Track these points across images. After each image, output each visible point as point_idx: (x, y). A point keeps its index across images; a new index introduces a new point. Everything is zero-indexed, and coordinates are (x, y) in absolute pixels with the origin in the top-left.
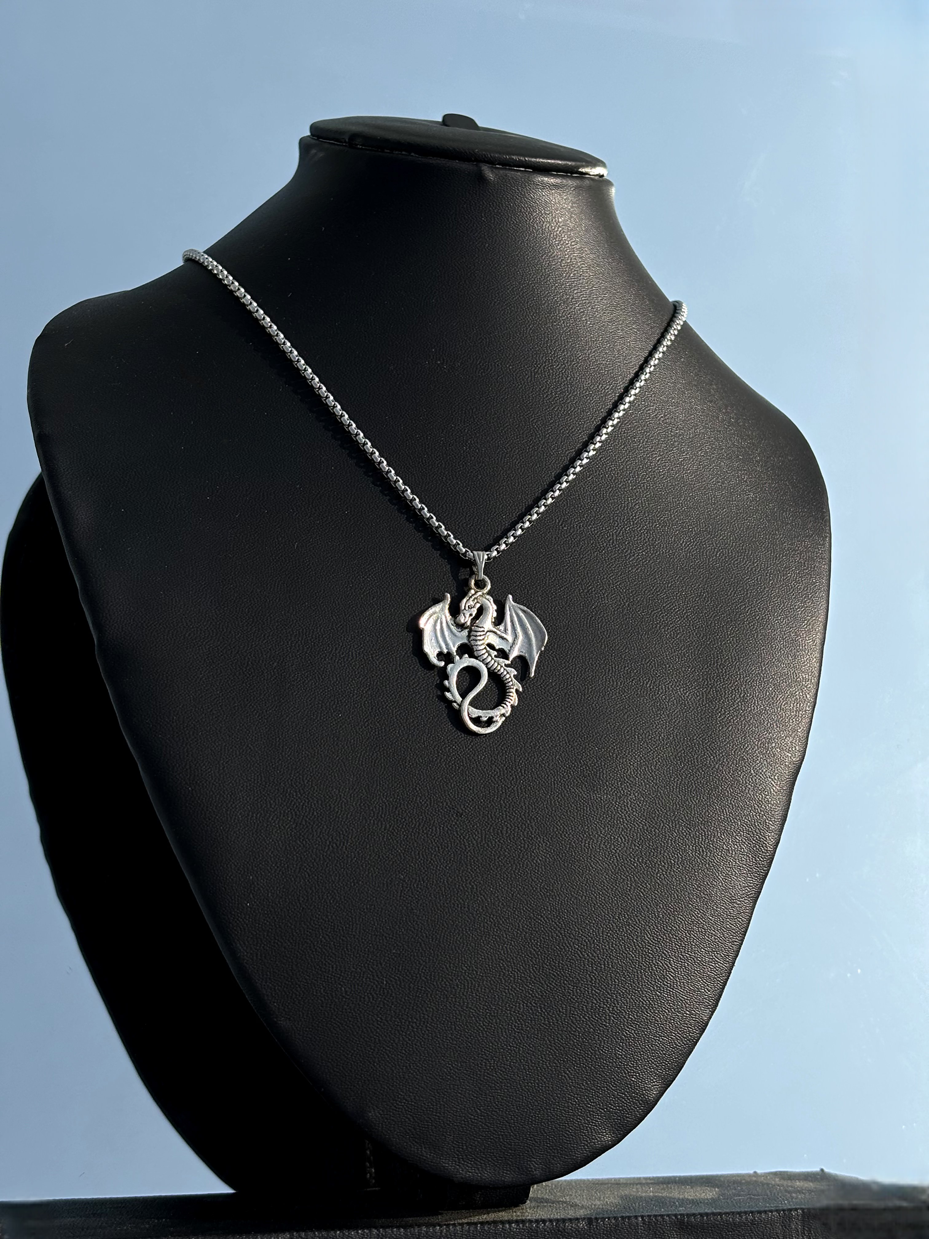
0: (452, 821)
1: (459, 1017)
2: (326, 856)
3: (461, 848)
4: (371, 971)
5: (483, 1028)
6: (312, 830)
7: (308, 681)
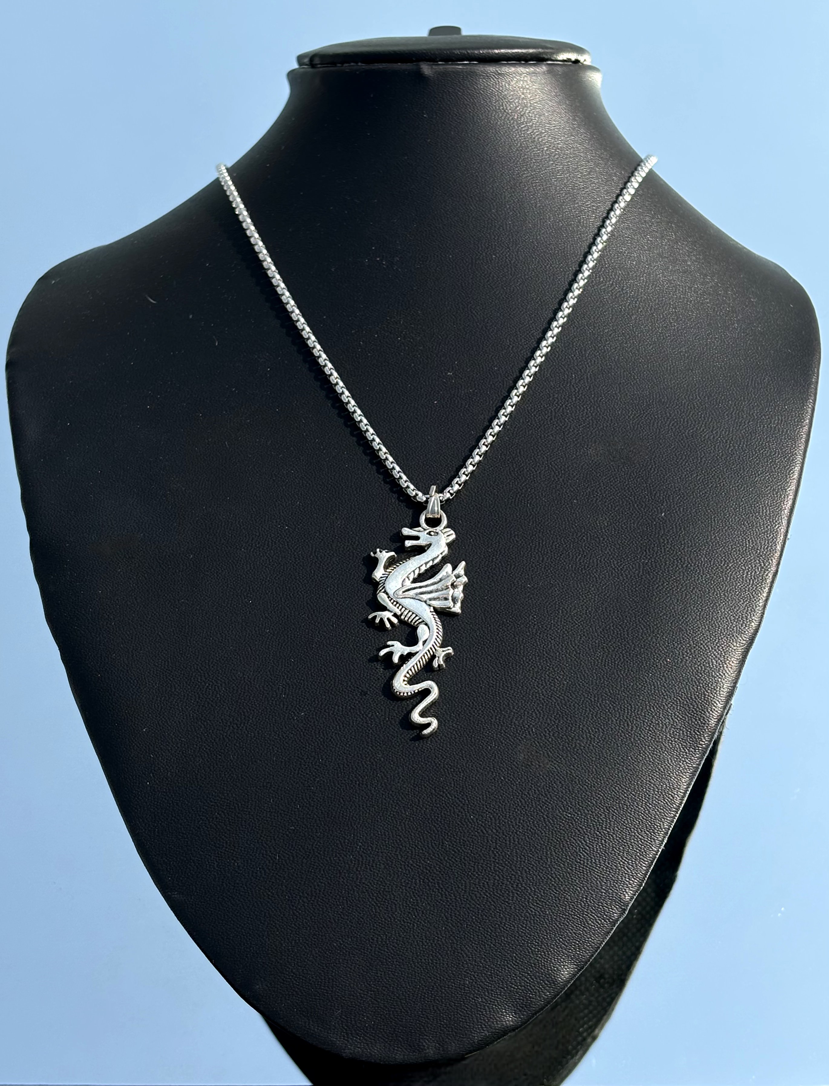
0: (356, 700)
1: (352, 892)
3: (362, 725)
4: (266, 848)
7: (222, 571)
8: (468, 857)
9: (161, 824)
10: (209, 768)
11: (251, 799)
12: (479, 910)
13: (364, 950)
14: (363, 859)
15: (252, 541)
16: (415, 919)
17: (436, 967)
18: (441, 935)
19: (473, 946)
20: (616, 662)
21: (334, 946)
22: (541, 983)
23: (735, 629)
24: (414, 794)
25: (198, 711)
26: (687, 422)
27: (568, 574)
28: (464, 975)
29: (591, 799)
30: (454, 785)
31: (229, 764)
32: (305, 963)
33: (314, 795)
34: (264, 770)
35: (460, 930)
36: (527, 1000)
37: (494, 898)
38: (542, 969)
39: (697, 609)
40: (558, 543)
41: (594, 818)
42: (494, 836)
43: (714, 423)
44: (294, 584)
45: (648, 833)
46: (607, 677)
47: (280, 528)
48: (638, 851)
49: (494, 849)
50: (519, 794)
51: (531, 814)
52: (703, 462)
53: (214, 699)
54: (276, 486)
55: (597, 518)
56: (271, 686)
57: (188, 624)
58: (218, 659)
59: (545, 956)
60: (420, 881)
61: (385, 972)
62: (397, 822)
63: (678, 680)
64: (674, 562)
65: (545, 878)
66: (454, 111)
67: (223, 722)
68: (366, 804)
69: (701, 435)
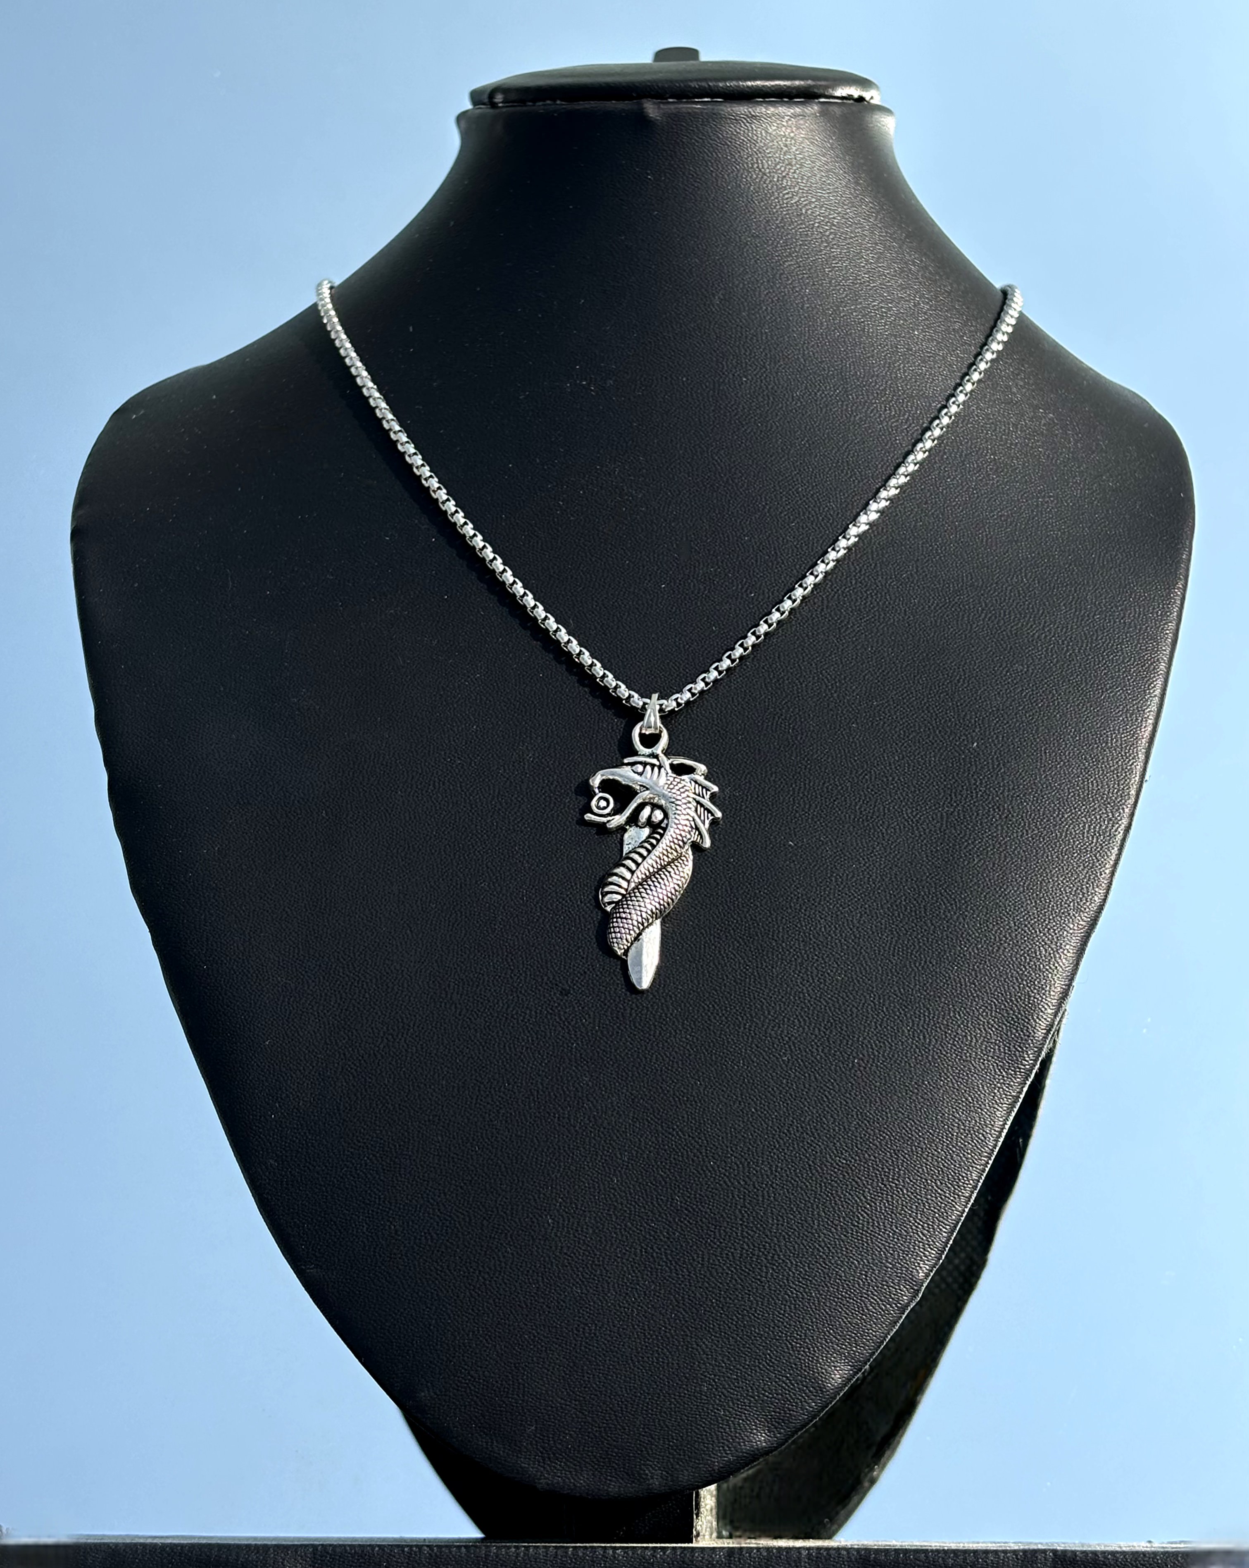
0: (555, 1002)
1: (549, 1266)
2: (378, 1051)
3: (563, 1037)
4: (432, 1205)
5: (583, 1282)
6: (362, 1017)
7: (372, 822)
8: (706, 1219)
9: (290, 1172)
10: (355, 1095)
11: (413, 1137)
12: (720, 1291)
13: (566, 1344)
14: (564, 1221)
15: (411, 780)
16: (634, 1303)
17: (663, 1368)
18: (669, 1324)
19: (712, 1340)
20: (909, 951)
21: (525, 1339)
22: (803, 1390)
23: (1072, 904)
24: (634, 1132)
25: (340, 1017)
26: (1009, 614)
27: (843, 827)
28: (701, 1379)
29: (874, 1140)
30: (688, 1118)
31: (382, 1089)
32: (487, 1363)
33: (498, 1133)
34: (430, 1099)
35: (695, 1317)
36: (785, 1413)
37: (741, 1274)
38: (805, 1371)
39: (1020, 877)
40: (831, 785)
41: (877, 1166)
42: (742, 1189)
43: (1046, 616)
44: (469, 841)
45: (950, 1186)
46: (896, 970)
47: (450, 762)
48: (936, 1210)
49: (741, 1207)
50: (776, 1131)
51: (792, 1160)
52: (1031, 671)
53: (361, 1001)
54: (444, 703)
55: (884, 750)
57: (326, 896)
58: (366, 945)
59: (810, 1353)
60: (641, 1251)
61: (594, 1375)
62: (610, 1171)
63: (994, 975)
64: (989, 811)
65: (810, 1247)
66: (690, 170)
67: (373, 1031)
68: (569, 1145)
69: (1028, 633)
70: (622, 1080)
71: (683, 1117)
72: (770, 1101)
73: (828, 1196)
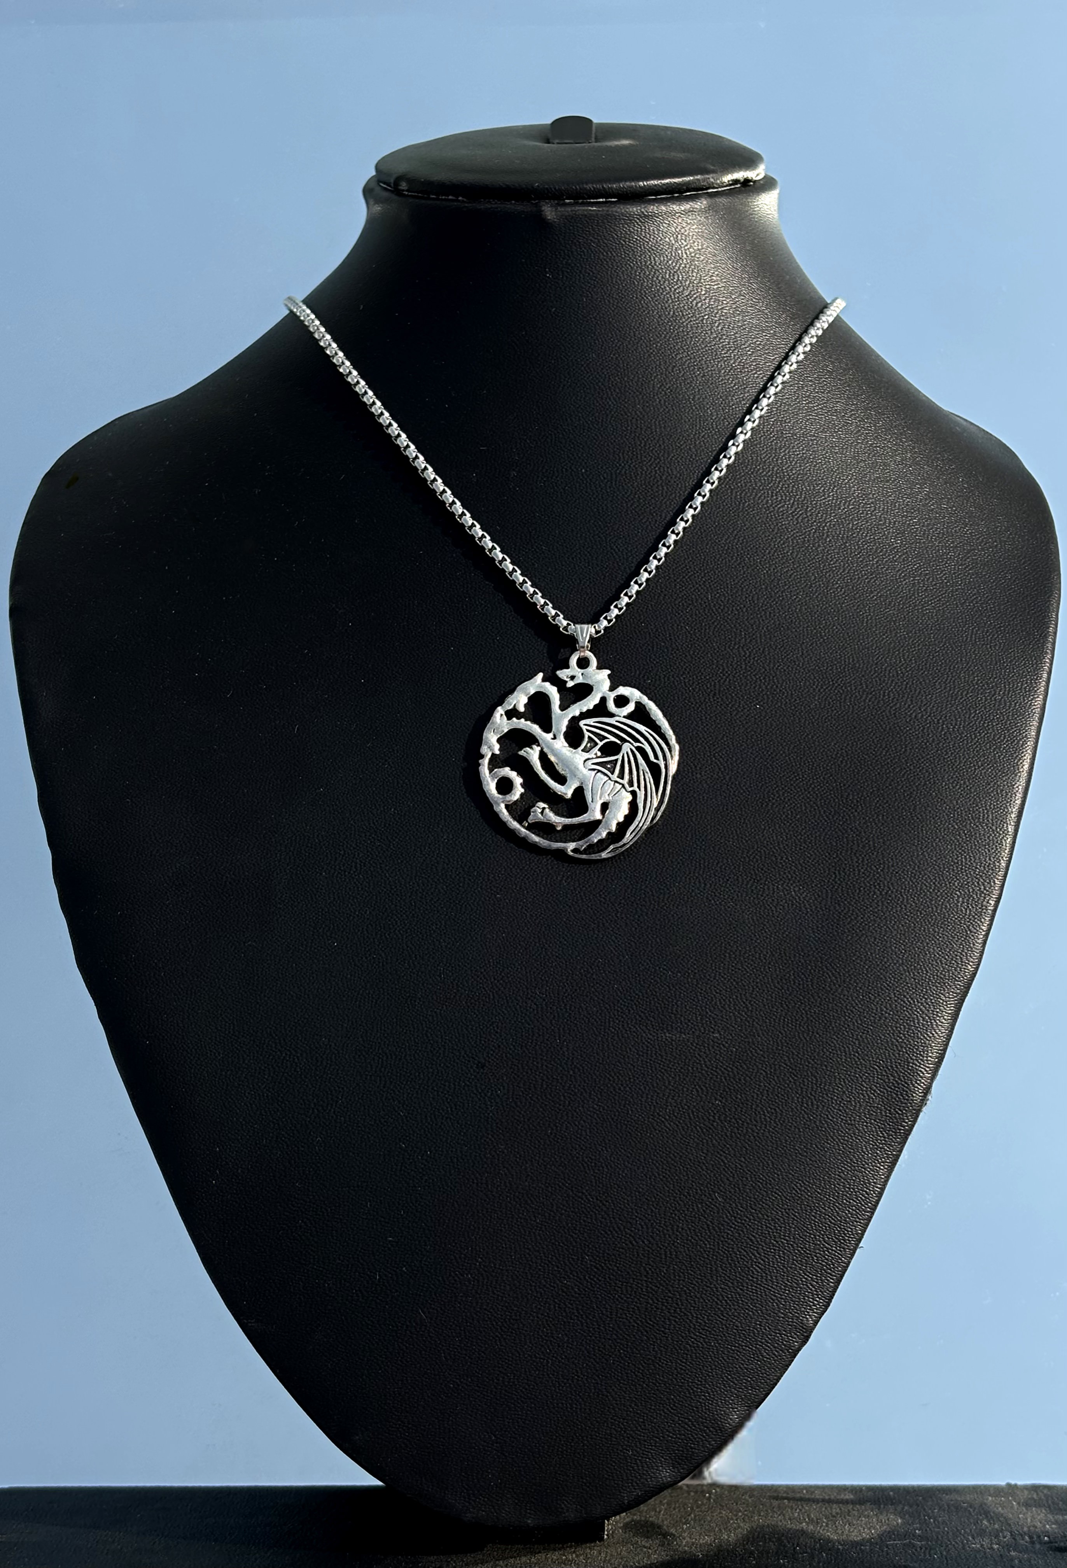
0: (471, 1074)
2: (309, 1122)
3: (480, 1107)
6: (294, 1089)
7: (299, 903)
8: (613, 1275)
10: (289, 1162)
11: (343, 1202)
12: (628, 1342)
13: (487, 1392)
14: (483, 1279)
15: (335, 862)
16: (549, 1354)
17: (576, 1413)
18: (581, 1373)
19: (621, 1387)
20: (798, 1022)
21: (450, 1387)
22: (704, 1431)
23: (947, 975)
24: (546, 1196)
25: (273, 1090)
26: (888, 694)
28: (611, 1423)
29: (766, 1200)
30: (596, 1183)
32: (415, 1409)
33: (421, 1198)
34: (358, 1166)
35: (605, 1367)
36: (688, 1451)
37: (646, 1326)
38: (706, 1413)
39: (899, 950)
42: (646, 1248)
43: (922, 696)
44: (389, 921)
46: (786, 1041)
47: (370, 844)
49: (646, 1264)
50: (677, 1194)
52: (909, 751)
53: (293, 1074)
55: (773, 830)
56: (364, 1056)
57: (258, 974)
58: (296, 1021)
59: (710, 1398)
60: (555, 1307)
61: (513, 1420)
62: (525, 1232)
63: (875, 1044)
64: (871, 888)
65: (709, 1301)
66: (586, 268)
67: (305, 1103)
68: (487, 1209)
69: (906, 713)
70: (535, 1147)
71: (591, 1182)
72: (671, 1166)
73: (724, 1253)
